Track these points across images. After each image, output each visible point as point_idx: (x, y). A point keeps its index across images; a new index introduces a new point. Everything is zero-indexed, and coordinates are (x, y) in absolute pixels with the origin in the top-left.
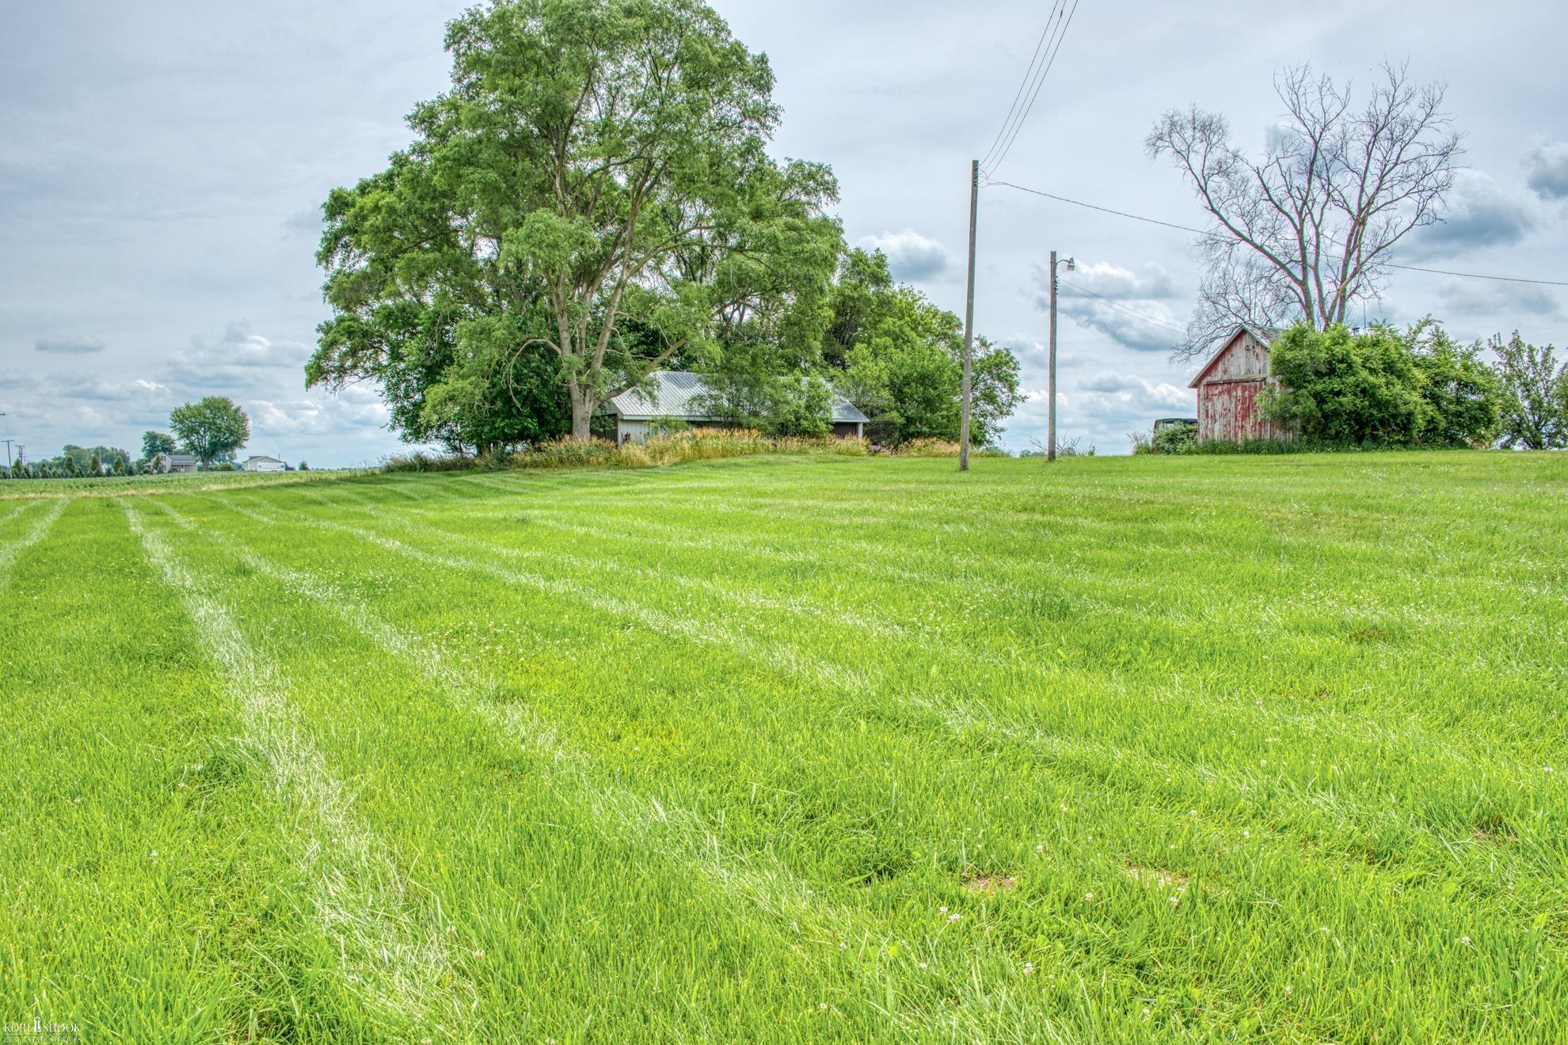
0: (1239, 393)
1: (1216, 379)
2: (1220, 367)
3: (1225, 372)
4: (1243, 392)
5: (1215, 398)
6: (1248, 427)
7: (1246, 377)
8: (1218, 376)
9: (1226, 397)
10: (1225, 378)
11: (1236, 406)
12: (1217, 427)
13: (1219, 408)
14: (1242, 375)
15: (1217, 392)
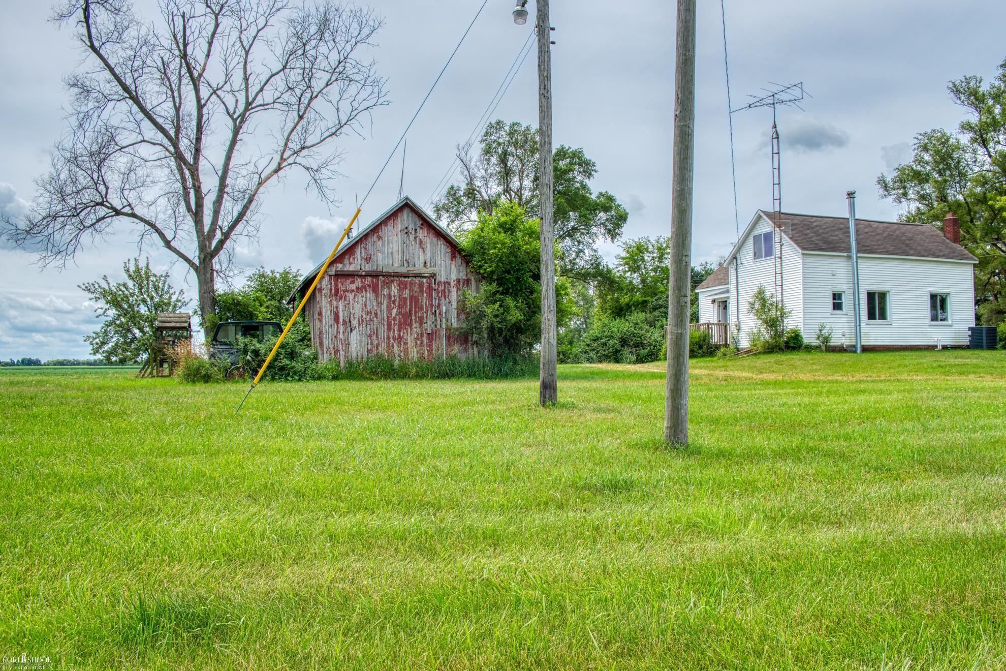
0: (394, 290)
1: (352, 268)
2: (359, 253)
3: (368, 259)
4: (401, 290)
5: (351, 296)
6: (410, 339)
7: (403, 270)
8: (354, 265)
9: (370, 295)
10: (368, 268)
11: (389, 309)
12: (355, 337)
13: (357, 310)
14: (397, 266)
15: (353, 287)
